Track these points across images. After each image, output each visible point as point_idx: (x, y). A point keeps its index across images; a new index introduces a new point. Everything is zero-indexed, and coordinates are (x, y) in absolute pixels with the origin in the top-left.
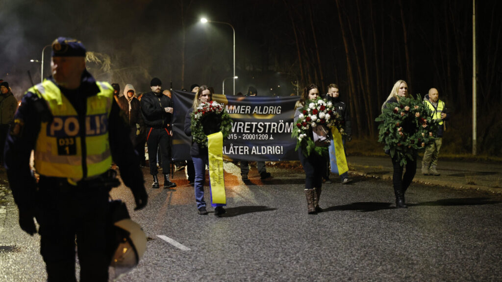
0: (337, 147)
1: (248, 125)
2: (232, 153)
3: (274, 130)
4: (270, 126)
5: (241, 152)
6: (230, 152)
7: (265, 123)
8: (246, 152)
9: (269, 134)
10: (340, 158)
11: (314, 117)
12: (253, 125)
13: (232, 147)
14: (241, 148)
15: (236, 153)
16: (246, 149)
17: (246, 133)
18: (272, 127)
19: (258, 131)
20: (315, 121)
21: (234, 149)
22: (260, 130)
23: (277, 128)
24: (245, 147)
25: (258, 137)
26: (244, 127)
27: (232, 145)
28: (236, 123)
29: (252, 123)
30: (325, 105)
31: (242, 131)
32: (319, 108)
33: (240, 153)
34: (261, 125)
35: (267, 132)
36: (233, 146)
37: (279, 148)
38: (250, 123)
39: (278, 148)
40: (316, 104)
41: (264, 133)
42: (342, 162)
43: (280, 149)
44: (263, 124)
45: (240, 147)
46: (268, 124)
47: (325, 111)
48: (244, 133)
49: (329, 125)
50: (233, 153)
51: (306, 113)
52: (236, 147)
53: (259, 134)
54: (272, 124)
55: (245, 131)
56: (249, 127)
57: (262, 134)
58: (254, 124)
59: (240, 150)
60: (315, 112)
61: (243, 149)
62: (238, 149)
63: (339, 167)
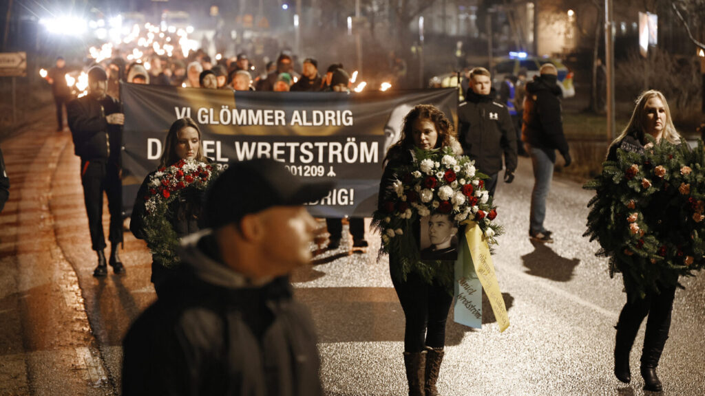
1: (280, 148)
3: (335, 157)
4: (326, 149)
7: (316, 144)
9: (326, 164)
12: (289, 147)
18: (331, 152)
19: (302, 158)
22: (307, 157)
23: (342, 152)
25: (304, 171)
26: (271, 152)
28: (254, 144)
29: (288, 144)
32: (441, 175)
34: (307, 148)
35: (321, 160)
37: (346, 192)
38: (282, 144)
39: (343, 194)
41: (315, 162)
43: (349, 195)
44: (311, 146)
46: (321, 145)
53: (304, 165)
54: (332, 145)
56: (282, 152)
57: (310, 164)
58: (293, 145)
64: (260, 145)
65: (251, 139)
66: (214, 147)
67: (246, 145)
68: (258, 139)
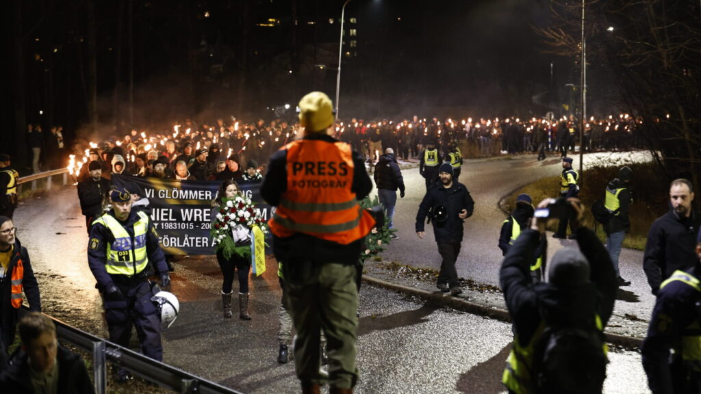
0: (257, 247)
2: (186, 245)
5: (199, 244)
6: (184, 244)
8: (205, 244)
10: (259, 258)
11: (233, 216)
13: (186, 239)
14: (199, 240)
15: (192, 246)
16: (205, 240)
17: (206, 222)
20: (234, 221)
21: (190, 241)
24: (203, 238)
26: (202, 215)
27: (186, 236)
28: (192, 210)
30: (243, 202)
31: (201, 220)
32: (237, 206)
33: (197, 246)
36: (188, 238)
40: (234, 202)
42: (261, 262)
45: (197, 238)
47: (244, 208)
48: (203, 221)
49: (250, 223)
50: (189, 246)
51: (223, 212)
52: (192, 239)
55: (205, 220)
59: (197, 242)
60: (233, 210)
61: (201, 240)
62: (194, 241)
63: (257, 267)
64: (196, 210)
65: (190, 207)
66: (168, 212)
67: (187, 211)
68: (194, 207)
